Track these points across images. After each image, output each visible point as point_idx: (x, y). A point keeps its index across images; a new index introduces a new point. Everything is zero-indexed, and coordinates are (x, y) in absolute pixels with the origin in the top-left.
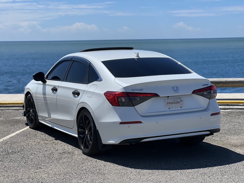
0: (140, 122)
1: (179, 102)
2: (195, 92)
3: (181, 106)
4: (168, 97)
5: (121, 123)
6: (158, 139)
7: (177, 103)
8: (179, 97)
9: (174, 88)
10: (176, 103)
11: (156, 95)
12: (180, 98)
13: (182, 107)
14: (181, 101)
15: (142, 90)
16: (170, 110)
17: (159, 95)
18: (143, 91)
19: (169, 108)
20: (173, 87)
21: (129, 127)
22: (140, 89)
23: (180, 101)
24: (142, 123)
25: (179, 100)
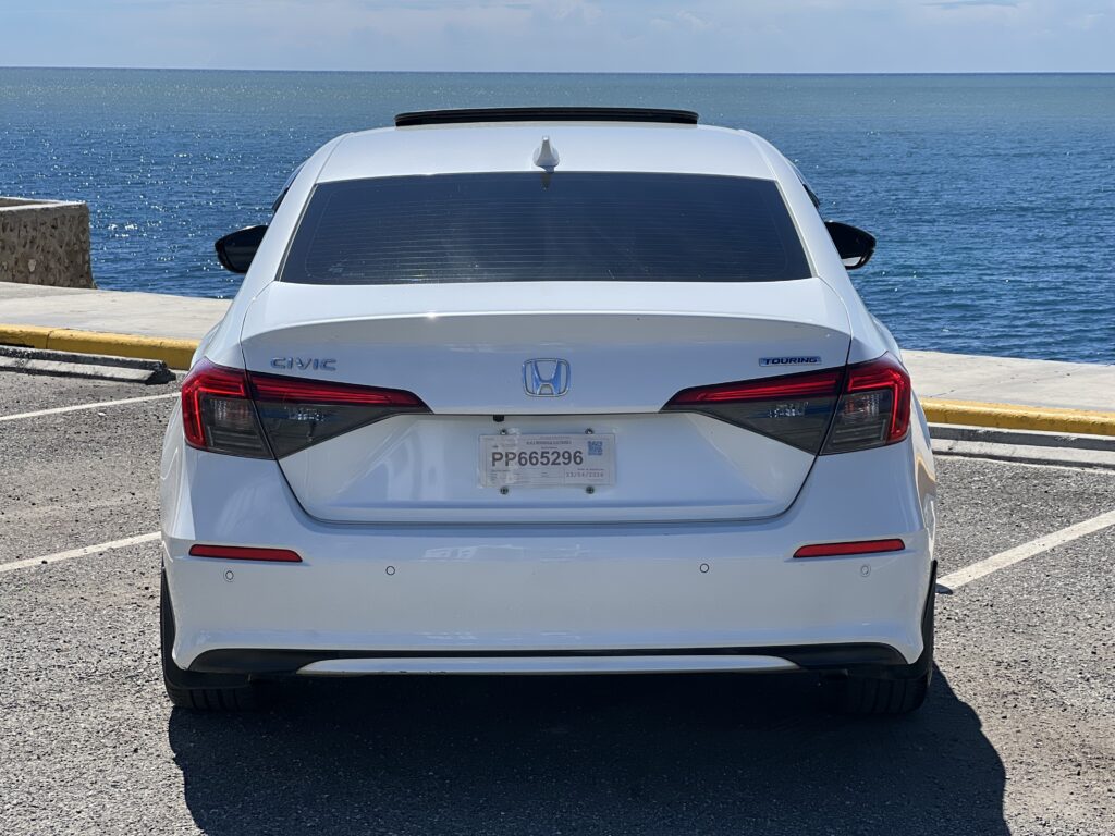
0: (290, 557)
1: (576, 458)
2: (686, 400)
3: (587, 481)
4: (499, 418)
5: (199, 551)
6: (396, 671)
7: (561, 460)
8: (585, 424)
9: (538, 364)
10: (552, 458)
11: (406, 403)
12: (590, 431)
13: (596, 488)
14: (596, 448)
15: (328, 365)
16: (503, 498)
17: (426, 406)
18: (334, 369)
19: (504, 491)
20: (534, 363)
21: (229, 577)
22: (320, 359)
23: (585, 449)
24: (299, 560)
25: (578, 444)
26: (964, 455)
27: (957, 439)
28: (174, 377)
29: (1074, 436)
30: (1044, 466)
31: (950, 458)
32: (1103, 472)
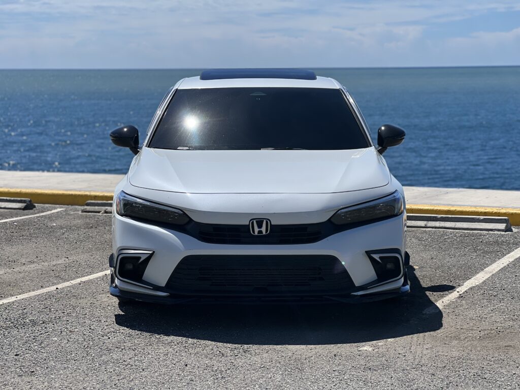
26: (432, 228)
27: (428, 221)
28: (35, 207)
29: (482, 217)
30: (471, 231)
31: (427, 229)
32: (499, 233)
